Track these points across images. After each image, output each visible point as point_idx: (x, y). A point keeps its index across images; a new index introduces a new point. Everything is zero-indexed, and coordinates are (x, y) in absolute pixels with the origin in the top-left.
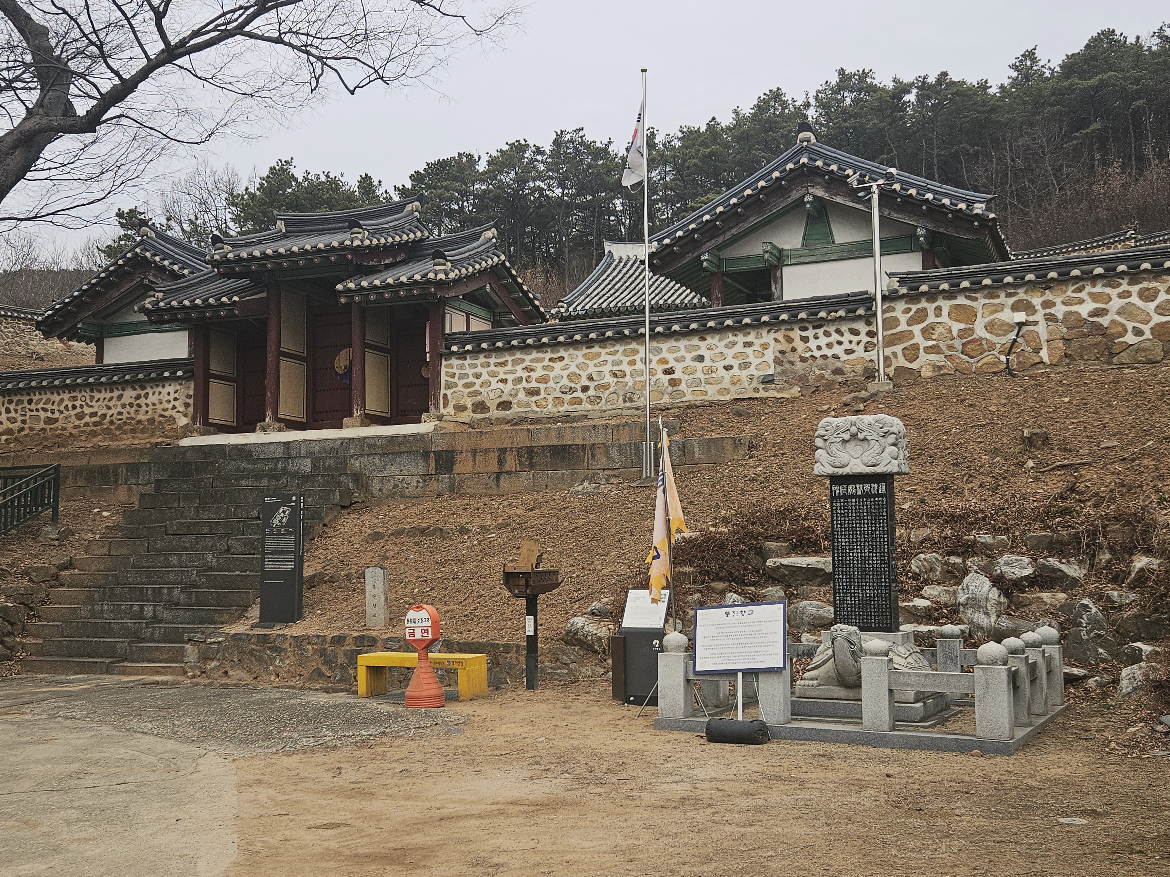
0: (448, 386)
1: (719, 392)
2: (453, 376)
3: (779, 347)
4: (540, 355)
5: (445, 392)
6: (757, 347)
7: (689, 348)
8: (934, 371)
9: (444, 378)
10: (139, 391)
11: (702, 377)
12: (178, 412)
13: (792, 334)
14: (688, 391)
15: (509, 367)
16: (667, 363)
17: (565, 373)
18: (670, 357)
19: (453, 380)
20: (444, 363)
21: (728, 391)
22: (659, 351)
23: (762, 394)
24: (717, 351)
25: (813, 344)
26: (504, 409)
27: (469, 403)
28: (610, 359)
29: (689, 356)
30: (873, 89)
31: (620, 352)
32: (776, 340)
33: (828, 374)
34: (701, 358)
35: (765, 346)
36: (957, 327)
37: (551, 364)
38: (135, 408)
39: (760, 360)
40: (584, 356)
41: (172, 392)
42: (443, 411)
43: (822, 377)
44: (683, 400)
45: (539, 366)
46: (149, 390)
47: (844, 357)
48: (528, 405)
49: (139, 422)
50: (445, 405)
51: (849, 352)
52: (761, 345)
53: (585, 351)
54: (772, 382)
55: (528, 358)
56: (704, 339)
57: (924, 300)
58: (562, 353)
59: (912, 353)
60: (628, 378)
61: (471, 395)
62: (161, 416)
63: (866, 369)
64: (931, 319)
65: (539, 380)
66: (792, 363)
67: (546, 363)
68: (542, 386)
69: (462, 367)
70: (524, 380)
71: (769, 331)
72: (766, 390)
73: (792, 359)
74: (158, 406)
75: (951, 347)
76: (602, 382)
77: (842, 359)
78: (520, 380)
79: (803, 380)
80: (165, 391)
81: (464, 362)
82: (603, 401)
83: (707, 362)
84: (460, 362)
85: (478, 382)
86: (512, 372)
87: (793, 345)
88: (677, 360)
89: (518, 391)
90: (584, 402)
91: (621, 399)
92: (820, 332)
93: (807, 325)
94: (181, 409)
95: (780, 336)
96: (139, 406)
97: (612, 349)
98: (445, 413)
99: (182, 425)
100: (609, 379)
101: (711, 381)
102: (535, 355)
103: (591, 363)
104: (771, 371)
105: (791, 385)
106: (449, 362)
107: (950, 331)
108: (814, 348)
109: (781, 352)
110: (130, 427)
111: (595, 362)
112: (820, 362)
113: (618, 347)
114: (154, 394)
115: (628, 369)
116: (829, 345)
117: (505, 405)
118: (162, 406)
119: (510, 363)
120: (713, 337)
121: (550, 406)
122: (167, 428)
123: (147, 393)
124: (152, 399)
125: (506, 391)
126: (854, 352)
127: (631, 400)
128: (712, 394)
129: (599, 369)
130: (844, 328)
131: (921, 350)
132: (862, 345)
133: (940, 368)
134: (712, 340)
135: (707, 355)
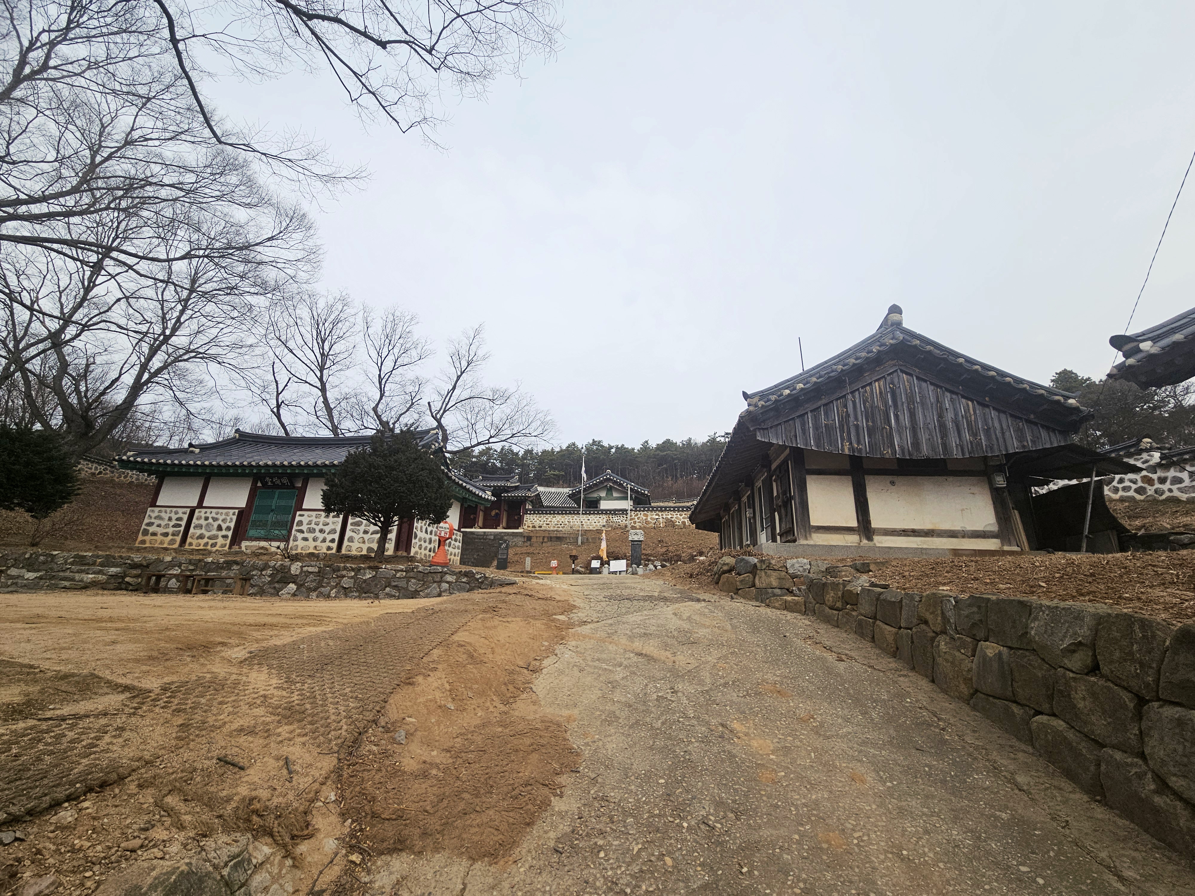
0: (526, 521)
13: (607, 516)
17: (556, 521)
21: (596, 528)
25: (612, 519)
26: (541, 528)
30: (602, 446)
32: (604, 517)
34: (588, 520)
37: (553, 518)
39: (601, 521)
42: (525, 527)
45: (550, 518)
48: (547, 527)
51: (621, 521)
52: (601, 518)
55: (547, 516)
57: (637, 511)
59: (635, 522)
60: (571, 523)
61: (531, 524)
64: (639, 516)
65: (549, 522)
70: (546, 521)
71: (602, 515)
72: (605, 528)
73: (609, 522)
75: (643, 522)
76: (565, 523)
79: (612, 526)
82: (566, 528)
84: (529, 516)
85: (534, 521)
86: (543, 519)
89: (544, 524)
90: (561, 528)
92: (613, 516)
93: (610, 515)
104: (605, 524)
106: (526, 515)
107: (643, 519)
109: (606, 520)
112: (616, 523)
116: (616, 519)
121: (553, 528)
125: (541, 523)
127: (572, 528)
128: (591, 528)
129: (564, 520)
130: (620, 516)
132: (625, 520)
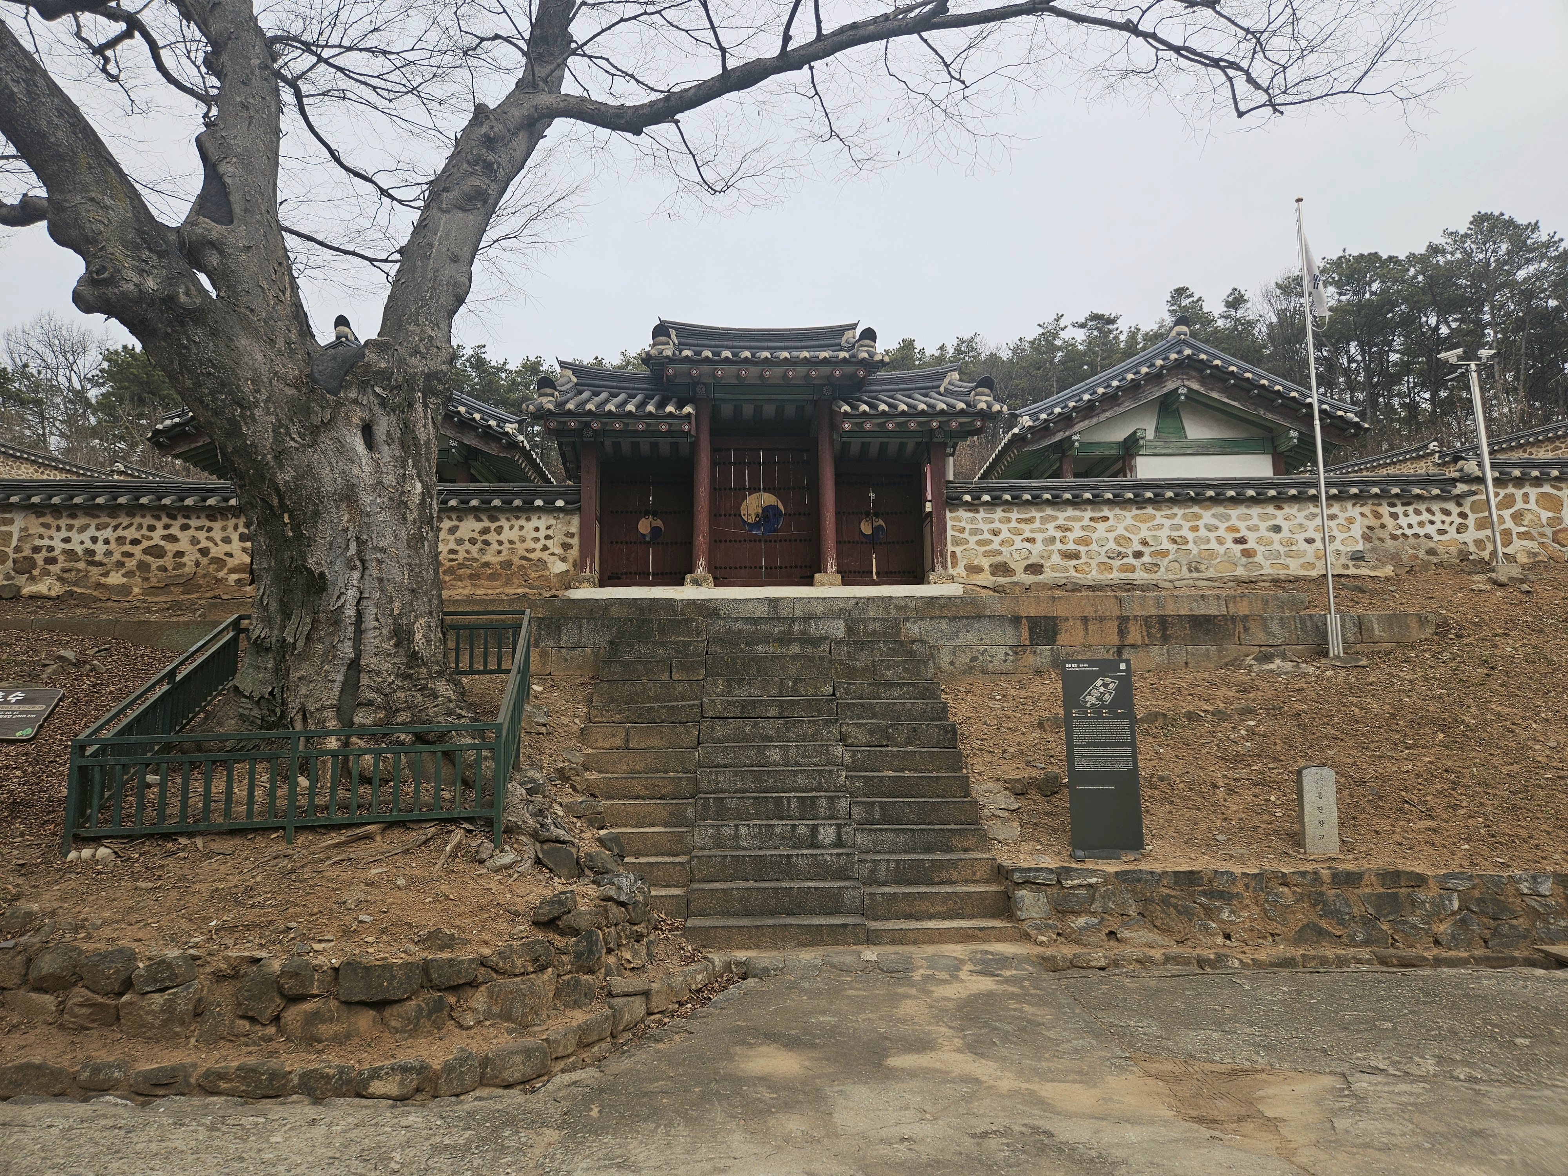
0: (957, 542)
1: (1302, 566)
2: (963, 530)
3: (1367, 522)
4: (1077, 513)
5: (953, 549)
6: (1341, 520)
7: (1263, 517)
8: (1529, 557)
9: (950, 533)
10: (486, 523)
11: (1281, 549)
12: (553, 554)
13: (1380, 510)
14: (1266, 564)
15: (1037, 524)
16: (1238, 531)
17: (1110, 536)
18: (1242, 525)
19: (962, 536)
20: (949, 515)
21: (1313, 566)
22: (1228, 518)
23: (1352, 571)
24: (1296, 522)
25: (1403, 521)
26: (1033, 573)
27: (986, 563)
28: (1167, 523)
29: (1264, 525)
31: (1179, 516)
32: (1362, 515)
33: (1421, 554)
34: (1277, 529)
35: (1351, 520)
36: (1545, 515)
37: (1092, 524)
38: (479, 545)
39: (1346, 535)
40: (1134, 517)
41: (542, 528)
42: (951, 571)
43: (1416, 557)
44: (1262, 572)
45: (1077, 525)
46: (503, 522)
47: (1436, 537)
48: (1066, 569)
49: (487, 565)
50: (955, 565)
51: (1442, 532)
52: (1346, 519)
53: (1135, 512)
54: (1362, 558)
55: (1064, 515)
56: (1281, 508)
57: (1510, 485)
58: (1106, 512)
59: (1505, 538)
60: (1191, 546)
61: (986, 554)
62: (523, 558)
63: (1460, 551)
64: (1519, 505)
65: (1078, 541)
66: (1382, 540)
67: (1086, 522)
68: (1082, 548)
69: (973, 521)
70: (1058, 541)
71: (1354, 505)
72: (1357, 567)
73: (1381, 536)
74: (518, 545)
75: (1543, 535)
76: (1159, 548)
77: (1435, 539)
78: (1053, 540)
79: (1395, 558)
80: (530, 526)
81: (976, 515)
82: (1162, 569)
83: (1285, 533)
84: (970, 515)
85: (997, 540)
86: (1042, 530)
87: (1382, 521)
88: (1249, 529)
89: (1051, 552)
90: (1138, 570)
91: (1185, 569)
92: (1410, 509)
93: (1396, 501)
94: (558, 551)
95: (1366, 510)
96: (487, 543)
97: (1169, 512)
98: (955, 574)
99: (557, 571)
100: (1166, 545)
101: (1292, 554)
102: (1070, 512)
103: (1144, 527)
104: (1360, 547)
105: (1384, 564)
106: (954, 514)
107: (1540, 519)
108: (1405, 526)
109: (1369, 528)
110: (469, 571)
111: (1148, 525)
112: (1412, 540)
113: (1176, 510)
114: (511, 528)
115: (1190, 536)
116: (1421, 524)
117: (1035, 568)
118: (525, 545)
119: (1038, 520)
120: (1291, 507)
121: (1094, 572)
122: (533, 575)
123: (501, 527)
124: (507, 534)
125: (1034, 552)
126: (1446, 532)
127: (1197, 570)
128: (1295, 568)
129: (1154, 533)
130: (1435, 507)
131: (1514, 536)
132: (1455, 526)
133: (1535, 555)
134: (1290, 510)
135: (1285, 525)
